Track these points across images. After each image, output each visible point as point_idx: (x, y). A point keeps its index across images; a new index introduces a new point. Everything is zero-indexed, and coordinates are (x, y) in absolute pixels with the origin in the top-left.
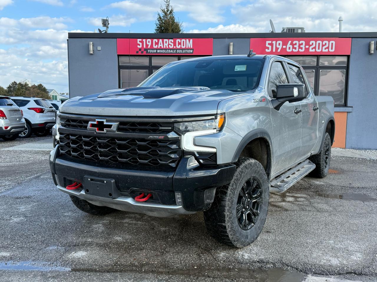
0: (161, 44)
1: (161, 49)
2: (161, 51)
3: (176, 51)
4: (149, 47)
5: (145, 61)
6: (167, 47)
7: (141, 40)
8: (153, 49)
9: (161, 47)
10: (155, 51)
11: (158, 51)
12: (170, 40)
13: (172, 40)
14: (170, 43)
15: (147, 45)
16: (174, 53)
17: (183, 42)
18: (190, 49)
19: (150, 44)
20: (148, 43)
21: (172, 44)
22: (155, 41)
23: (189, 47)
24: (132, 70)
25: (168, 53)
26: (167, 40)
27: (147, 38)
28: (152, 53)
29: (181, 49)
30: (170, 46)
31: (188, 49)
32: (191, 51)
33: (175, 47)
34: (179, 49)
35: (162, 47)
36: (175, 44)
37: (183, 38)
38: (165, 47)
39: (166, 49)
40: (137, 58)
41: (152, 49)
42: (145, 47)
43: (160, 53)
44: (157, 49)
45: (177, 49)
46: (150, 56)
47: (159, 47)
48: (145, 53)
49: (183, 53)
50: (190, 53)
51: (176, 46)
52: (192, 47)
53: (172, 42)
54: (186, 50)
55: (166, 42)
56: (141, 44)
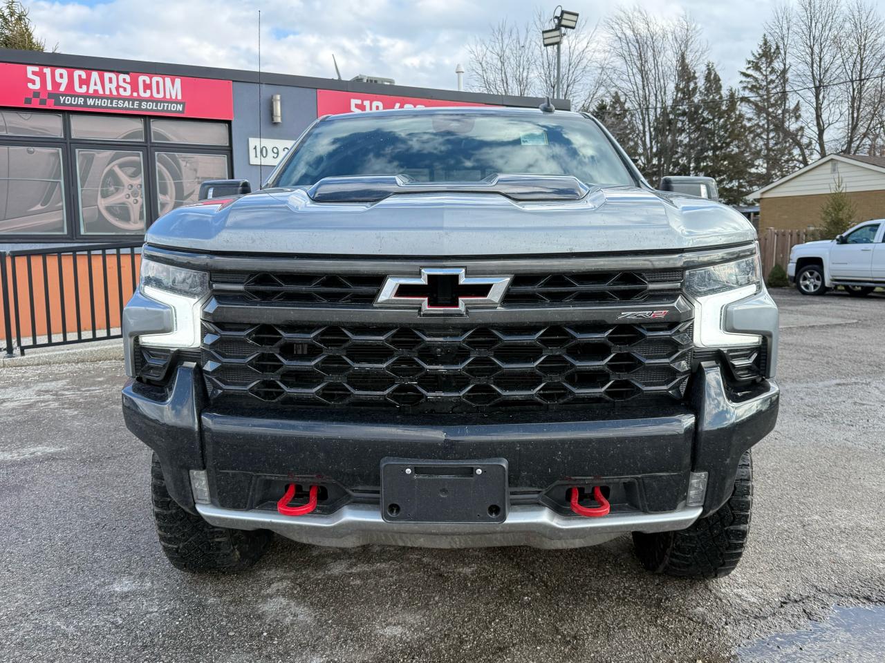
0: (95, 84)
1: (96, 95)
2: (98, 102)
3: (140, 105)
4: (62, 89)
5: (52, 126)
6: (115, 93)
7: (36, 69)
8: (75, 96)
9: (96, 91)
10: (81, 101)
11: (90, 102)
12: (122, 76)
13: (128, 78)
14: (121, 83)
15: (56, 85)
16: (134, 109)
17: (158, 83)
18: (177, 102)
19: (64, 82)
20: (58, 79)
21: (128, 87)
22: (80, 76)
23: (174, 98)
24: (12, 148)
25: (118, 108)
26: (113, 75)
27: (54, 66)
28: (71, 105)
29: (151, 99)
30: (121, 90)
31: (172, 103)
32: (180, 108)
33: (135, 94)
34: (147, 100)
35: (101, 92)
36: (135, 87)
37: (157, 74)
38: (107, 92)
39: (111, 98)
40: (26, 116)
41: (71, 96)
42: (49, 87)
43: (94, 106)
44: (86, 96)
45: (141, 100)
46: (67, 113)
47: (91, 91)
48: (51, 105)
49: (157, 110)
50: (176, 111)
51: (137, 90)
52: (180, 97)
53: (128, 79)
54: (166, 105)
55: (110, 80)
56: (37, 79)
